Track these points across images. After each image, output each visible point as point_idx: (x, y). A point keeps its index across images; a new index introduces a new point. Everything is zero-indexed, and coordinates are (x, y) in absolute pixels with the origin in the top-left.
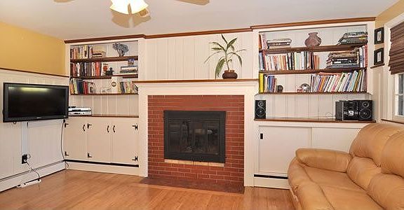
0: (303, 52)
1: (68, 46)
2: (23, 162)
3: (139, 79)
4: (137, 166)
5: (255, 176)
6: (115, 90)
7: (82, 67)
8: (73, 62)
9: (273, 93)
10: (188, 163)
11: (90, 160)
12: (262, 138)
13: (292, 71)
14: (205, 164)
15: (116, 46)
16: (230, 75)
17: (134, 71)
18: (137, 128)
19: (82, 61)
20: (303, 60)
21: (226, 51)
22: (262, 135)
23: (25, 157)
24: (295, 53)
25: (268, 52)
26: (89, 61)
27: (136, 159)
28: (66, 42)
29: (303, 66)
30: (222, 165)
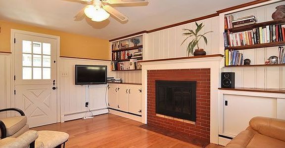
0: (268, 27)
1: (111, 43)
2: (86, 106)
3: (143, 60)
4: (141, 116)
5: (220, 136)
6: (132, 67)
7: (117, 54)
8: (113, 52)
9: (241, 66)
10: (170, 118)
11: (119, 109)
12: (226, 104)
13: (257, 45)
14: (182, 120)
15: (132, 40)
16: (200, 53)
17: (140, 55)
18: (141, 91)
19: (117, 51)
20: (268, 33)
21: (196, 35)
22: (226, 102)
23: (87, 104)
24: (260, 28)
25: (233, 31)
26: (120, 51)
27: (141, 111)
28: (110, 41)
29: (269, 39)
30: (193, 123)
